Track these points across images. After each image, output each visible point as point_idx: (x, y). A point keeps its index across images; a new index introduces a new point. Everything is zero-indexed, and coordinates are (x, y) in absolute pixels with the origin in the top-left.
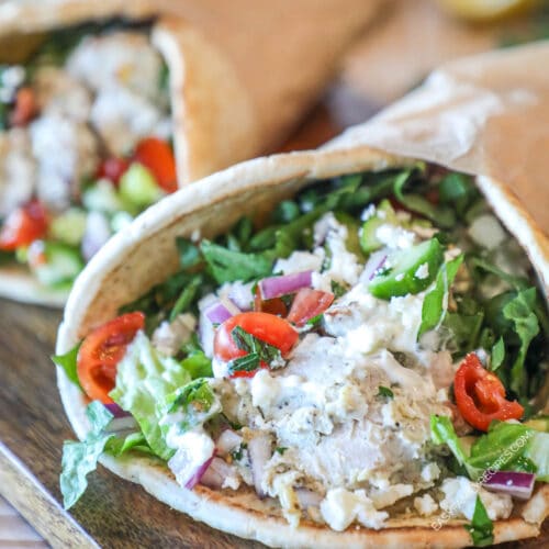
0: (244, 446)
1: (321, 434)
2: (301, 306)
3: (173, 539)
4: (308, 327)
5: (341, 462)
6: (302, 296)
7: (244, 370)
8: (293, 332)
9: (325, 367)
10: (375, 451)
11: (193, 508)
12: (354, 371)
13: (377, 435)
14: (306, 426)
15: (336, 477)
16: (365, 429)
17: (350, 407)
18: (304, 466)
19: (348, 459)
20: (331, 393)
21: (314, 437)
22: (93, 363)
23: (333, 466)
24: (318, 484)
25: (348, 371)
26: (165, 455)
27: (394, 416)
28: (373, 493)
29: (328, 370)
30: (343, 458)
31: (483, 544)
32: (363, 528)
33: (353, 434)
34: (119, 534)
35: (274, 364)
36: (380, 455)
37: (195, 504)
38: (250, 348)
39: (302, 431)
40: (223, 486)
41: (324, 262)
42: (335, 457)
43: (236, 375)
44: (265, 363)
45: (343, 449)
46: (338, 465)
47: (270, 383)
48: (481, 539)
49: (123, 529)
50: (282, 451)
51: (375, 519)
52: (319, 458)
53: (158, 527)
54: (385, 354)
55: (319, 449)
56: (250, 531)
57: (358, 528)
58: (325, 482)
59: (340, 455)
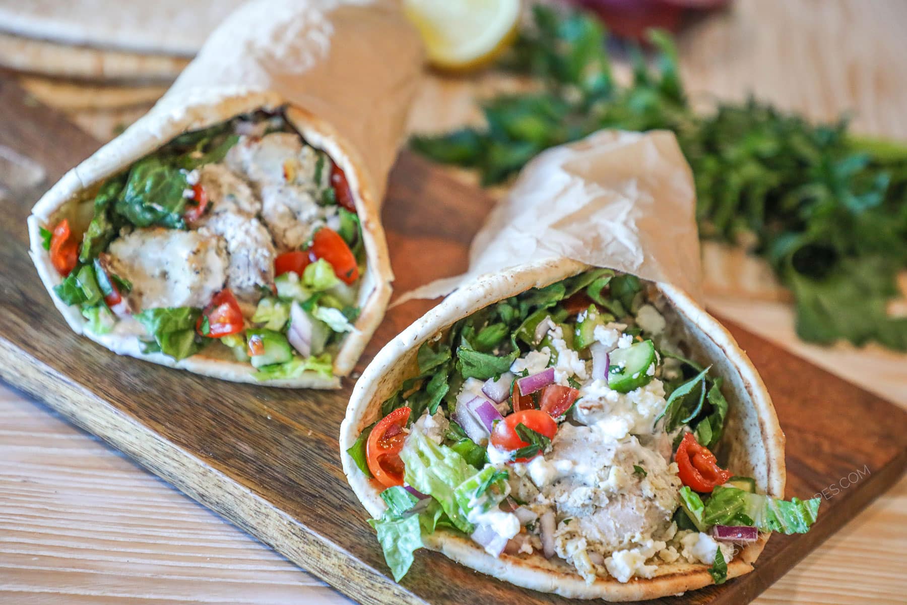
0: (538, 520)
1: (596, 507)
2: (550, 399)
3: (487, 596)
4: (563, 418)
5: (616, 528)
6: (550, 392)
7: (524, 457)
8: (553, 423)
9: (590, 452)
10: (641, 517)
11: (500, 571)
12: (616, 455)
13: (641, 505)
14: (587, 502)
15: (614, 540)
16: (631, 500)
17: (621, 486)
18: (586, 533)
19: (621, 525)
20: (602, 474)
21: (592, 510)
22: (379, 453)
23: (610, 531)
24: (598, 546)
25: (611, 455)
26: (465, 529)
27: (651, 490)
28: (644, 549)
29: (594, 455)
30: (618, 526)
31: (722, 581)
32: (639, 578)
33: (623, 506)
34: (445, 596)
35: (547, 450)
36: (645, 520)
37: (502, 568)
38: (530, 440)
39: (584, 506)
40: (520, 552)
41: (551, 358)
42: (611, 524)
43: (517, 461)
44: (541, 451)
45: (616, 517)
46: (614, 530)
47: (547, 467)
48: (720, 579)
49: (444, 591)
50: (567, 522)
51: (649, 571)
52: (597, 526)
53: (469, 587)
54: (634, 440)
55: (596, 518)
56: (553, 587)
57: (636, 579)
58: (605, 544)
59: (615, 523)
